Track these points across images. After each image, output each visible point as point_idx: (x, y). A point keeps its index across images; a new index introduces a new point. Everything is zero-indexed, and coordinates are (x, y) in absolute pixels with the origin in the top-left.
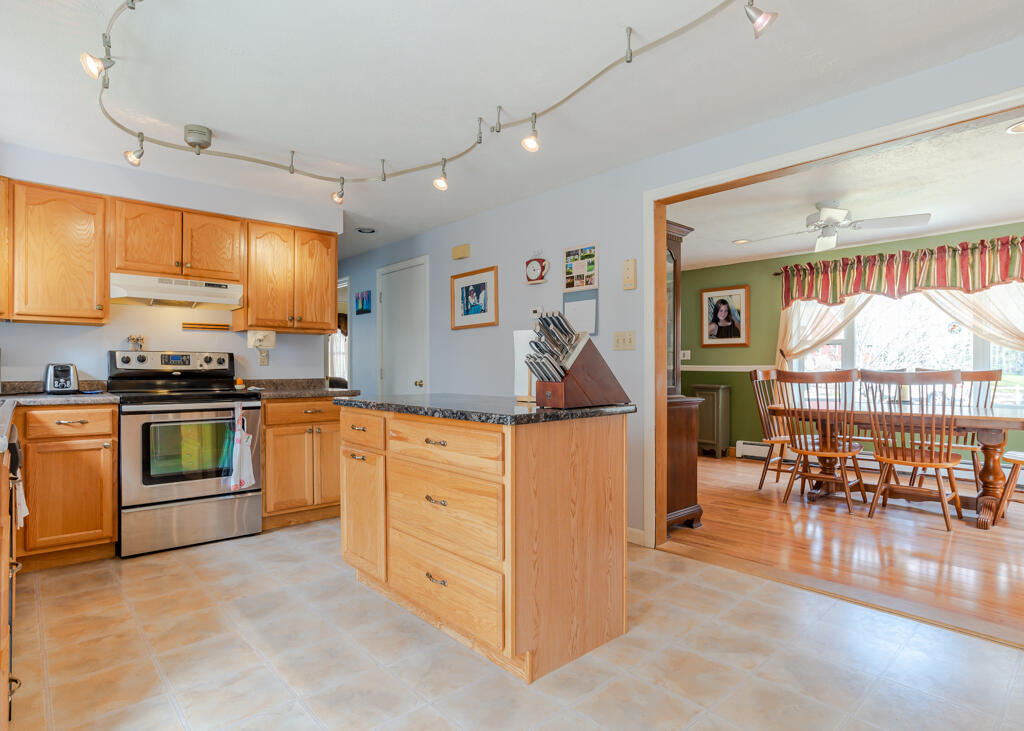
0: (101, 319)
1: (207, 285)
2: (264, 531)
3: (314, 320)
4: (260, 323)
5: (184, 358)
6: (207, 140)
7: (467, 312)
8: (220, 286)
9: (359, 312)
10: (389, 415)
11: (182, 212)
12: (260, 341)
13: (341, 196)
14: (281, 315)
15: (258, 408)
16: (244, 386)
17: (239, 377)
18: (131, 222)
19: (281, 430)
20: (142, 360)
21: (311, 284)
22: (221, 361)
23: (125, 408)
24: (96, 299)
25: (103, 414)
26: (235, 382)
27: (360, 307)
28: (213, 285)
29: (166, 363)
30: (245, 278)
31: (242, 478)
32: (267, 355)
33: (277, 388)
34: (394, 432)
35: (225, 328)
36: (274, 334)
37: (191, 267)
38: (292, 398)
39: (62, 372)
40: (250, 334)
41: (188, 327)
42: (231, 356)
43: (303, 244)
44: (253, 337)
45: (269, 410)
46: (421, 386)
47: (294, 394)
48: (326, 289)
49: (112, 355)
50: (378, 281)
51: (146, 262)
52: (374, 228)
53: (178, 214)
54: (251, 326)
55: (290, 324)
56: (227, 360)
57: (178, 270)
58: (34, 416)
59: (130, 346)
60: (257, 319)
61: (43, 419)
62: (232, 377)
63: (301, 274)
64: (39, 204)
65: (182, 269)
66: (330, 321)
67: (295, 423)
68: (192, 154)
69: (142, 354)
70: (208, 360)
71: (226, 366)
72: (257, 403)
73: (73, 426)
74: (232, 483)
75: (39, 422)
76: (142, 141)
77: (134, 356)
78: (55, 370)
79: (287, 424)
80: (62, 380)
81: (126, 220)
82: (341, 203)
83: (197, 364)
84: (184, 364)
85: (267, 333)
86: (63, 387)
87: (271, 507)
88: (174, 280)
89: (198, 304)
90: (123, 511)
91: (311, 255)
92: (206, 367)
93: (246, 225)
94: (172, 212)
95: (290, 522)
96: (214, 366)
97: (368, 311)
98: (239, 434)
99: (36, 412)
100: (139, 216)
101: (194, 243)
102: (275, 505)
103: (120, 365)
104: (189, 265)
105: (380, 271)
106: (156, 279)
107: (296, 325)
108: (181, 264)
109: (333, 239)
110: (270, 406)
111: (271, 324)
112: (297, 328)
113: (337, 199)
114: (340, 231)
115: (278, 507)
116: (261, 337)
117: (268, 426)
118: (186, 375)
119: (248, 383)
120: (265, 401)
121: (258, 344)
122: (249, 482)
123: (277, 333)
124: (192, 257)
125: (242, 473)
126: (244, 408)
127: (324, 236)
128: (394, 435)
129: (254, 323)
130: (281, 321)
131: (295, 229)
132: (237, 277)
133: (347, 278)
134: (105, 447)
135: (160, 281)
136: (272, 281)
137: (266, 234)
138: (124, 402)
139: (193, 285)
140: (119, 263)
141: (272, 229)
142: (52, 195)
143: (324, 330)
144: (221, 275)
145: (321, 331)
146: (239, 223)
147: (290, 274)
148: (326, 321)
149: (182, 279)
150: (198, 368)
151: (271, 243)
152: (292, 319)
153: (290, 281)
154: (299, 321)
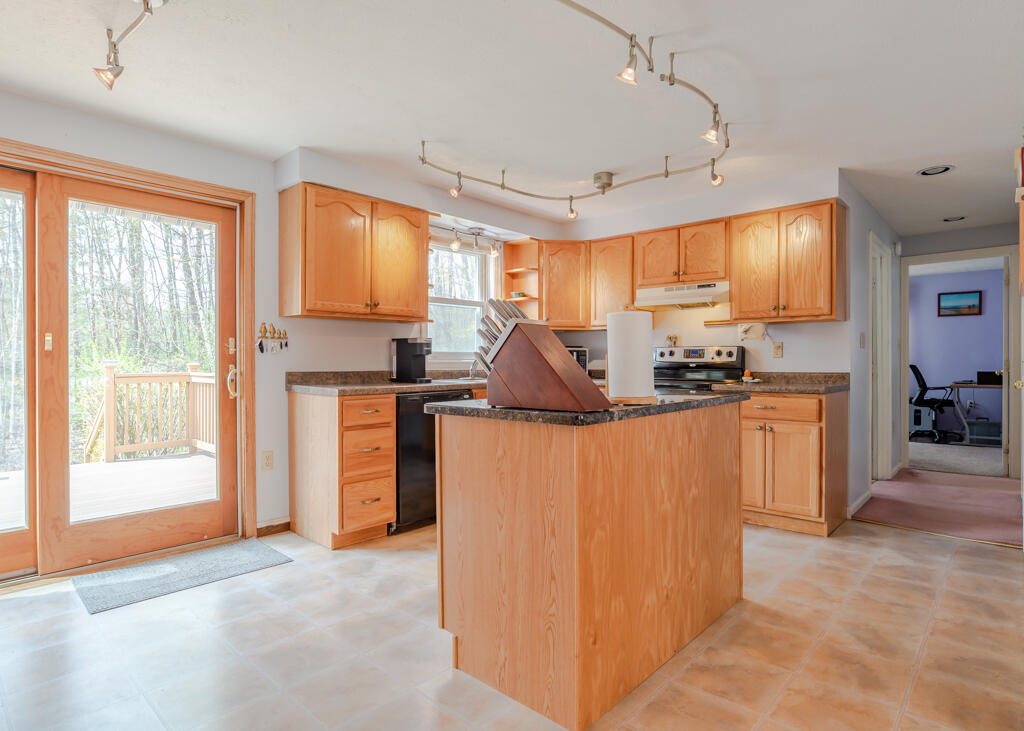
1: (699, 287)
3: (804, 306)
5: (700, 352)
8: (709, 286)
11: (678, 229)
12: (745, 333)
14: (764, 305)
18: (646, 249)
20: (672, 354)
22: (729, 354)
26: (743, 374)
28: (703, 286)
29: (688, 357)
32: (780, 347)
36: (761, 324)
37: (685, 274)
41: (708, 324)
42: (741, 349)
43: (789, 225)
48: (819, 268)
51: (655, 277)
53: (676, 232)
54: (736, 319)
55: (774, 314)
56: (735, 353)
57: (676, 278)
59: (668, 343)
60: (740, 312)
62: (742, 368)
63: (787, 258)
64: (602, 252)
65: (679, 277)
66: (822, 306)
69: (674, 349)
70: (719, 354)
71: (734, 359)
77: (667, 351)
81: (643, 247)
83: (710, 357)
84: (700, 357)
85: (752, 324)
88: (674, 287)
92: (717, 359)
93: (727, 222)
94: (672, 231)
96: (724, 359)
100: (651, 242)
101: (688, 252)
103: (659, 358)
104: (683, 272)
106: (663, 289)
107: (781, 314)
108: (677, 274)
109: (826, 208)
111: (753, 315)
119: (757, 375)
121: (744, 336)
123: (765, 324)
124: (686, 265)
130: (764, 312)
131: (779, 212)
132: (722, 275)
135: (666, 290)
136: (755, 273)
137: (749, 226)
139: (688, 288)
140: (639, 283)
141: (755, 219)
142: (605, 243)
143: (817, 316)
144: (708, 276)
145: (815, 318)
146: (724, 223)
147: (775, 261)
148: (818, 306)
149: (680, 285)
150: (710, 360)
151: (754, 234)
152: (776, 308)
153: (774, 267)
154: (784, 308)
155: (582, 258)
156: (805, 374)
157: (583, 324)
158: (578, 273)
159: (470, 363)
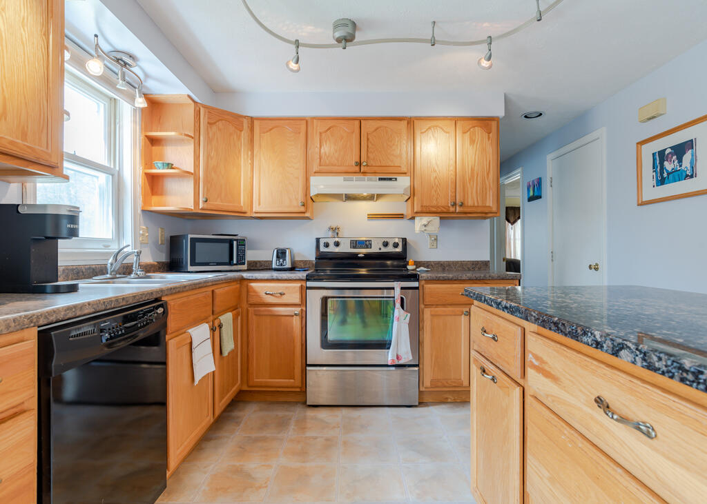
0: (304, 213)
1: (380, 179)
2: (421, 404)
3: (476, 204)
4: (424, 210)
5: (367, 243)
6: (350, 31)
7: (661, 181)
8: (390, 179)
9: (530, 199)
10: (531, 327)
11: (360, 120)
12: (425, 226)
13: (489, 59)
14: (444, 201)
15: (417, 288)
16: (414, 267)
17: (410, 260)
18: (323, 135)
19: (440, 310)
20: (337, 244)
21: (472, 170)
22: (396, 245)
23: (310, 284)
24: (300, 197)
25: (295, 287)
26: (408, 264)
27: (531, 194)
28: (384, 179)
29: (354, 248)
30: (411, 171)
31: (399, 354)
32: (436, 240)
33: (444, 269)
34: (537, 358)
35: (400, 216)
36: (438, 218)
37: (367, 165)
38: (449, 280)
39: (281, 254)
40: (417, 219)
41: (372, 217)
42: (404, 240)
43: (464, 133)
44: (420, 222)
45: (427, 291)
46: (596, 269)
47: (451, 276)
48: (488, 174)
49: (318, 240)
50: (549, 166)
51: (333, 165)
52: (540, 110)
53: (357, 123)
54: (416, 213)
55: (452, 209)
56: (400, 244)
57: (357, 169)
58: (252, 287)
59: (330, 234)
60: (422, 206)
61: (258, 290)
62: (406, 258)
63: (463, 159)
64: (267, 132)
65: (360, 168)
66: (491, 205)
67: (452, 305)
68: (339, 50)
69: (337, 239)
70: (386, 244)
71: (399, 249)
72: (416, 284)
73: (276, 297)
74: (389, 356)
75: (255, 292)
76: (298, 47)
77: (331, 242)
78: (277, 253)
79: (444, 305)
80: (281, 260)
81: (320, 133)
82: (490, 67)
83: (376, 248)
84: (367, 247)
85: (431, 218)
86: (282, 265)
87: (427, 383)
88: (354, 178)
89: (379, 196)
90: (308, 368)
91: (472, 142)
92: (384, 250)
93: (411, 122)
94: (352, 121)
95: (447, 398)
96: (390, 249)
97: (539, 197)
98: (398, 311)
99: (253, 285)
100: (329, 129)
101: (370, 145)
102: (432, 381)
103: (322, 249)
104: (365, 164)
105: (550, 157)
106: (342, 178)
107: (458, 210)
108: (359, 164)
109: (494, 124)
110: (429, 287)
111: (434, 210)
112: (459, 213)
113: (485, 64)
114: (500, 112)
115: (434, 382)
116: (426, 223)
117: (427, 306)
118: (368, 257)
119: (418, 264)
120: (423, 282)
121: (424, 228)
122: (407, 357)
123: (441, 218)
124: (368, 157)
125: (401, 348)
126: (402, 288)
127: (485, 122)
128: (536, 363)
129: (420, 210)
130: (443, 207)
131: (456, 120)
132: (404, 170)
133: (519, 170)
134: (296, 315)
136: (435, 171)
137: (430, 128)
138: (308, 279)
139: (370, 180)
140: (315, 168)
141: (435, 123)
142: (274, 124)
143: (486, 213)
144: (391, 170)
145: (484, 215)
146: (406, 122)
147: (452, 162)
148: (487, 205)
149: (361, 176)
150: (378, 251)
151: (433, 136)
152: (455, 204)
153: (452, 168)
154: (461, 206)
155: (245, 135)
156: (457, 262)
157: (244, 210)
158: (240, 152)
159: (109, 254)
